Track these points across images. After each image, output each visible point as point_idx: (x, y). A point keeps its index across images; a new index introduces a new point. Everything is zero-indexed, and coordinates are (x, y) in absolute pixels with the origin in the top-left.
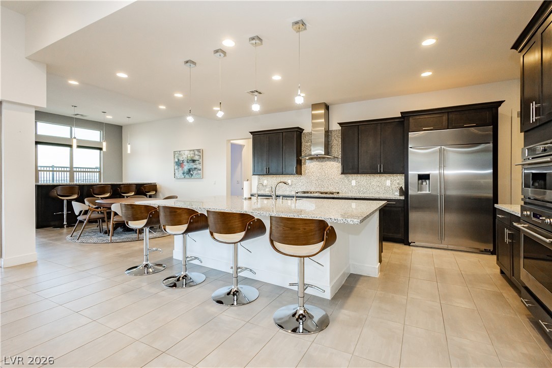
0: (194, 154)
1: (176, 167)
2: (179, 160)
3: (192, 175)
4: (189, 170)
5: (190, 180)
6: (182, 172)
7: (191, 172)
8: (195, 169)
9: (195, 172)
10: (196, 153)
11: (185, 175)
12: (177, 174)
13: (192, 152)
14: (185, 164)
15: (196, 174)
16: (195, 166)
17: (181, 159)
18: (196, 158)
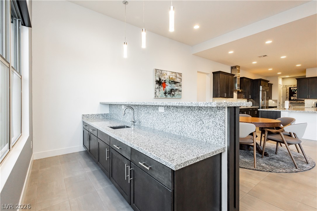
0: (176, 76)
1: (157, 86)
2: (160, 79)
3: (173, 95)
4: (172, 90)
5: (171, 99)
6: (164, 92)
7: (173, 93)
8: (176, 90)
9: (177, 93)
10: (178, 76)
11: (167, 95)
12: (157, 94)
13: (174, 74)
14: (167, 84)
15: (177, 95)
16: (177, 88)
17: (162, 78)
18: (178, 80)
